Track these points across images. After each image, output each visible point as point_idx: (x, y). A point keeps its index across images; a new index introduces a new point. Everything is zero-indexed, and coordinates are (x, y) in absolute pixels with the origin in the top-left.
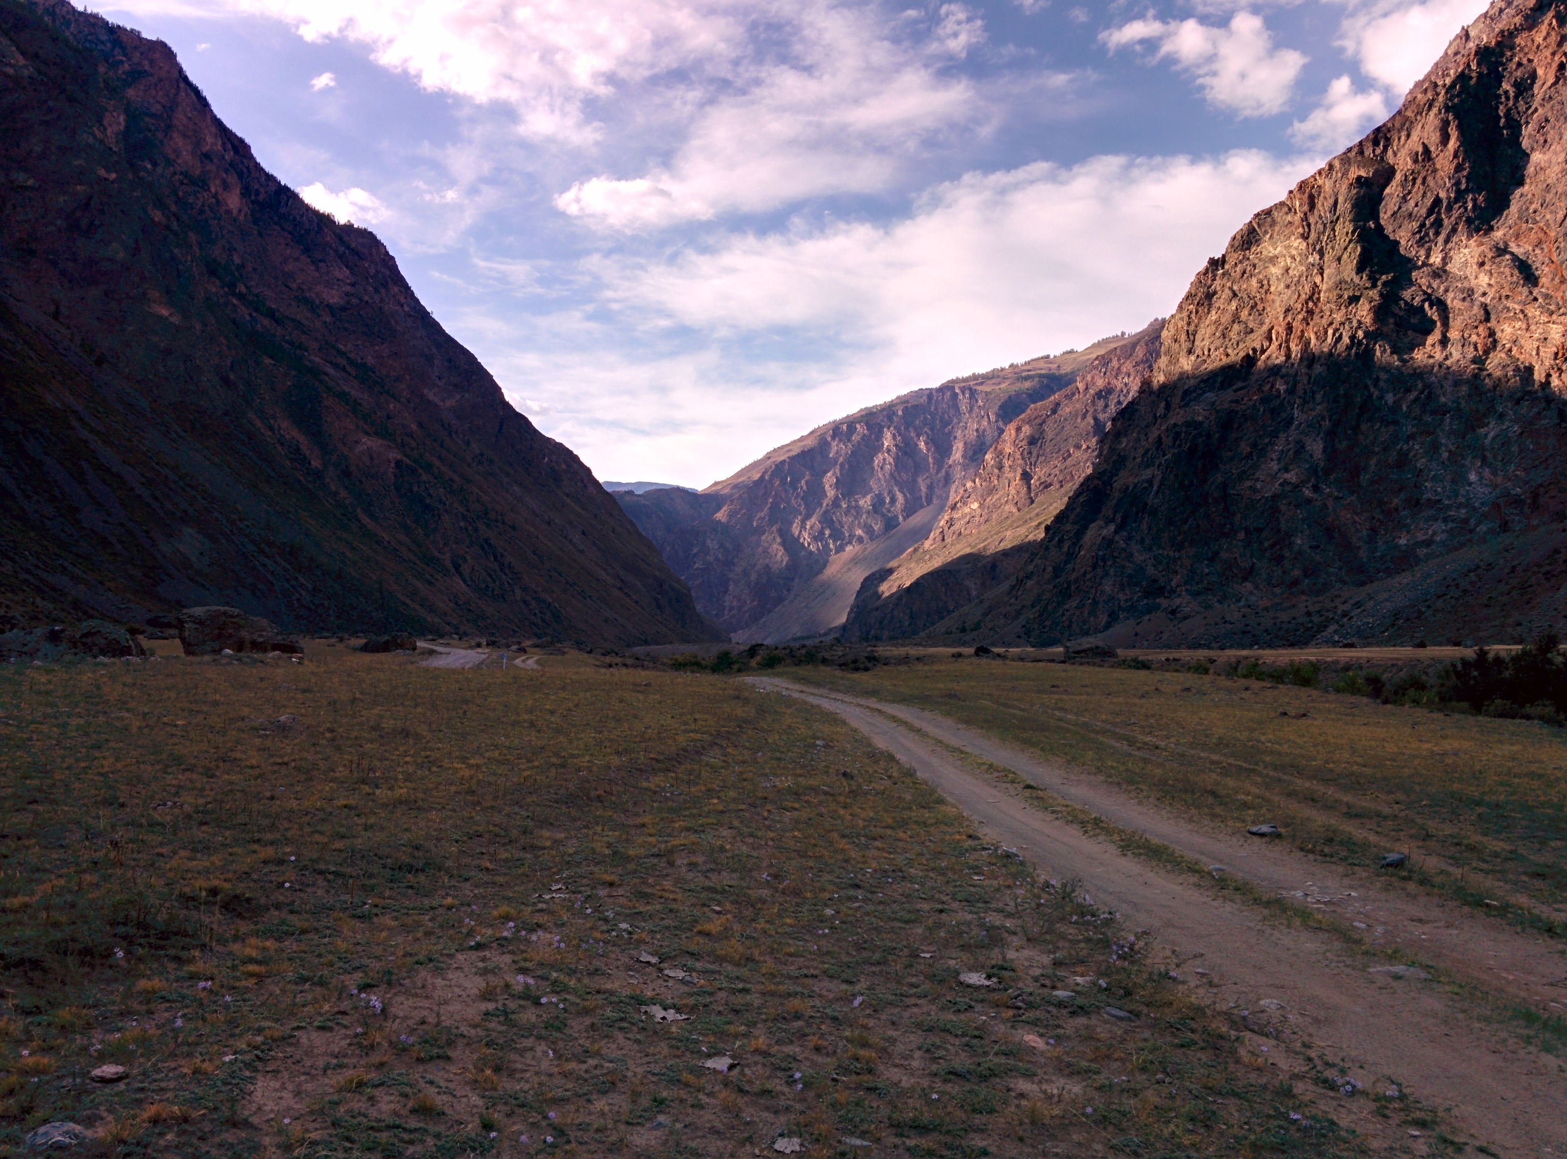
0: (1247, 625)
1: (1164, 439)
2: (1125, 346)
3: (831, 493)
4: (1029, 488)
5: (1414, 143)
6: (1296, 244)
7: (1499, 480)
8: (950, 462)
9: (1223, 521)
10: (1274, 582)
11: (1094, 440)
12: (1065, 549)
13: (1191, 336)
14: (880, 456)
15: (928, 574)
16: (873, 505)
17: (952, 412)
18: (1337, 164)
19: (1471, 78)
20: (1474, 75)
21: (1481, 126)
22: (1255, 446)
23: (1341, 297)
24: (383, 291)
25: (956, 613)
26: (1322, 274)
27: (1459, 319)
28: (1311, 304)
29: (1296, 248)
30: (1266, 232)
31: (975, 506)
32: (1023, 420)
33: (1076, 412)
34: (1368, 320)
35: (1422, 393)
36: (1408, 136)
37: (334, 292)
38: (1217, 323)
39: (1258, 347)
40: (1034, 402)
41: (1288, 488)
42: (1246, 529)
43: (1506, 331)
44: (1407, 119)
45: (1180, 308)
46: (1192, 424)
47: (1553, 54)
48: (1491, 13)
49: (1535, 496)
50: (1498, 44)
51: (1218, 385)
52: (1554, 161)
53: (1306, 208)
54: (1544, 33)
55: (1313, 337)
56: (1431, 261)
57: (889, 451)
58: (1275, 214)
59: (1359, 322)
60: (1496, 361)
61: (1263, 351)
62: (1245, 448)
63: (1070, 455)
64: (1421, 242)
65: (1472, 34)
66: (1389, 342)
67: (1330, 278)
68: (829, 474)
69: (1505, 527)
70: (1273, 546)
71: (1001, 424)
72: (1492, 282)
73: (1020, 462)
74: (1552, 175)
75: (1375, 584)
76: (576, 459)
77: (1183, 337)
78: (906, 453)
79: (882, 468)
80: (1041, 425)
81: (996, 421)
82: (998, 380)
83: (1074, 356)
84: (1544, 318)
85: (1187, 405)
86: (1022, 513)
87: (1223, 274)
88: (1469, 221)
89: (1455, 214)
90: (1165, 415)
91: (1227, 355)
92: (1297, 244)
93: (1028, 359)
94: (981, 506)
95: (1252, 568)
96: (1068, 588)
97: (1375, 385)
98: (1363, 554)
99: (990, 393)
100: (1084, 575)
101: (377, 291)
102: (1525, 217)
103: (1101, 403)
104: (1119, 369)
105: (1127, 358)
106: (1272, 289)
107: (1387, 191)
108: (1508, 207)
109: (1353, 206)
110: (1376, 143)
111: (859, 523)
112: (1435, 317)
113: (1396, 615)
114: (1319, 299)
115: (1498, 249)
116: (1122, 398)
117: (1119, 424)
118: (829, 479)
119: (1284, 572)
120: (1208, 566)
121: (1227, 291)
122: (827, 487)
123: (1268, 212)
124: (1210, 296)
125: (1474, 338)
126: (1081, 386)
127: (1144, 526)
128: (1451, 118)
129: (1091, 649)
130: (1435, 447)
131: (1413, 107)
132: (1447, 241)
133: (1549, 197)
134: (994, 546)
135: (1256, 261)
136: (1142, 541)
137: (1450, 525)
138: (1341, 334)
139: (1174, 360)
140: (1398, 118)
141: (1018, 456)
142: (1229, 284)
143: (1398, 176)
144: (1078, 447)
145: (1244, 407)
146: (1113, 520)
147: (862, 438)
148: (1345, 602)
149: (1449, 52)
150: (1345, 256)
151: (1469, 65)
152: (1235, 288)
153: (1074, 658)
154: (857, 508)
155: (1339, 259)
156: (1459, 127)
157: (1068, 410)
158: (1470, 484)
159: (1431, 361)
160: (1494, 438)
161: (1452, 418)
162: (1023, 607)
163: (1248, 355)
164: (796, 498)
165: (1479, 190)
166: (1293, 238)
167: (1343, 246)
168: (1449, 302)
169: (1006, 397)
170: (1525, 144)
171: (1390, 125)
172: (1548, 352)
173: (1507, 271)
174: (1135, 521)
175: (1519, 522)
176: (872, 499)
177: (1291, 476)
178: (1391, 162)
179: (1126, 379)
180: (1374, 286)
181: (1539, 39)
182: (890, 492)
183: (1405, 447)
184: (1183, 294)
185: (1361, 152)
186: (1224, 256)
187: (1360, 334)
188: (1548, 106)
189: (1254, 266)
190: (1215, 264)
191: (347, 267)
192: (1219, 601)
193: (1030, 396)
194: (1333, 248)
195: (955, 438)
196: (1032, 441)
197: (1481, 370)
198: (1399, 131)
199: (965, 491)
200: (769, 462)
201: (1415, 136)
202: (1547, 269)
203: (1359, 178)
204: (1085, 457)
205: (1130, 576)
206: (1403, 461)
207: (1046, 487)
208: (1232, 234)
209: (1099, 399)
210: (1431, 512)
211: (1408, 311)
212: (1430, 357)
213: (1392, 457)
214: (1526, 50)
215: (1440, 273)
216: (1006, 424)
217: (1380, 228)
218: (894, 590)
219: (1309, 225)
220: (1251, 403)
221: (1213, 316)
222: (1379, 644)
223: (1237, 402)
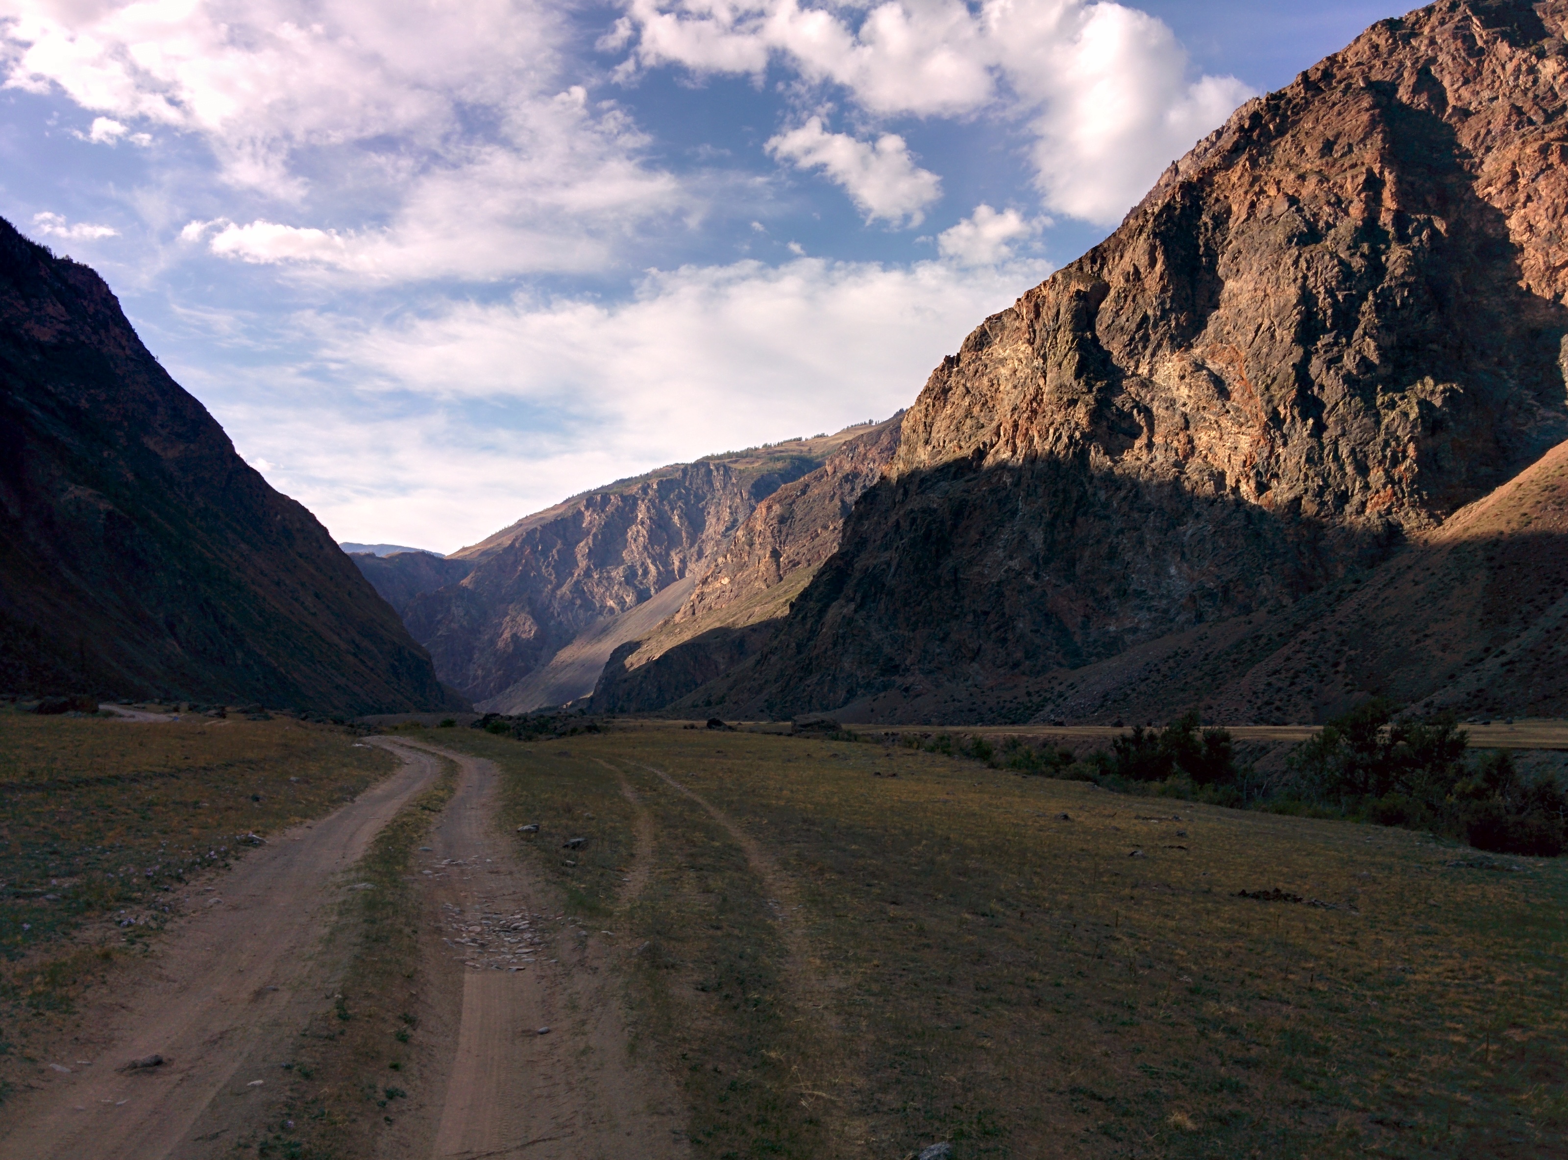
0: (974, 703)
1: (901, 521)
2: (870, 433)
3: (583, 563)
4: (778, 566)
5: (1126, 264)
6: (1023, 349)
7: (1196, 574)
8: (704, 537)
9: (953, 605)
10: (998, 662)
11: (841, 522)
12: (808, 626)
13: (928, 427)
14: (634, 528)
15: (677, 647)
16: (626, 577)
17: (706, 488)
18: (1059, 277)
19: (1175, 209)
20: (1178, 206)
21: (1183, 253)
22: (983, 534)
23: (1061, 399)
24: (102, 332)
25: (704, 686)
26: (1045, 377)
27: (1163, 425)
28: (1035, 405)
29: (1023, 352)
30: (996, 336)
31: (726, 581)
32: (774, 499)
33: (825, 493)
34: (1084, 422)
35: (1130, 491)
36: (1121, 257)
37: (46, 329)
38: (952, 417)
39: (988, 442)
40: (785, 483)
41: (1012, 575)
42: (974, 611)
43: (1203, 439)
44: (1121, 241)
45: (919, 400)
46: (927, 511)
47: (1246, 193)
48: (1197, 151)
49: (1226, 591)
50: (1200, 180)
51: (951, 475)
52: (1245, 288)
53: (1032, 316)
54: (1239, 174)
55: (1036, 434)
56: (1140, 371)
57: (642, 523)
58: (1005, 319)
59: (1077, 424)
60: (1194, 466)
61: (992, 446)
62: (974, 536)
63: (817, 535)
64: (1130, 355)
65: (1181, 168)
66: (1102, 443)
67: (1051, 382)
68: (582, 544)
69: (1200, 618)
70: (997, 629)
71: (753, 501)
72: (1191, 394)
73: (771, 539)
74: (1244, 300)
75: (1088, 667)
76: (312, 517)
77: (921, 428)
78: (660, 526)
79: (635, 540)
80: (791, 505)
81: (749, 499)
82: (752, 459)
83: (824, 440)
84: (1235, 429)
85: (923, 492)
86: (770, 589)
87: (958, 372)
88: (1172, 338)
89: (1161, 330)
90: (903, 501)
91: (961, 448)
92: (1024, 347)
93: (781, 440)
94: (732, 581)
95: (979, 649)
96: (810, 663)
97: (1090, 483)
98: (1078, 639)
99: (744, 471)
100: (825, 652)
101: (95, 332)
102: (1220, 338)
103: (848, 487)
104: (865, 454)
105: (873, 445)
106: (1001, 388)
107: (1103, 305)
108: (1206, 327)
109: (1073, 317)
110: (1094, 261)
111: (611, 595)
112: (1142, 423)
113: (1105, 697)
114: (1042, 400)
115: (1196, 364)
116: (867, 483)
117: (861, 507)
118: (582, 548)
119: (1008, 654)
120: (939, 646)
121: (961, 388)
122: (579, 556)
123: (999, 317)
124: (945, 391)
125: (1175, 444)
126: (829, 469)
127: (882, 606)
128: (1158, 243)
129: (818, 723)
130: (1141, 542)
131: (1126, 231)
132: (1153, 355)
133: (1240, 321)
134: (742, 621)
135: (988, 362)
136: (880, 619)
137: (1154, 614)
138: (1061, 434)
139: (912, 450)
140: (1113, 239)
141: (768, 534)
142: (963, 381)
143: (1112, 293)
144: (825, 527)
145: (974, 497)
146: (853, 600)
147: (617, 510)
148: (1061, 684)
149: (1161, 183)
150: (1065, 362)
151: (1174, 197)
152: (968, 385)
153: (801, 731)
154: (609, 578)
155: (1060, 365)
156: (1166, 253)
157: (816, 492)
158: (1170, 577)
159: (1139, 463)
160: (1192, 536)
161: (1156, 516)
162: (766, 682)
163: (979, 448)
164: (547, 567)
165: (1181, 309)
166: (1020, 342)
167: (1064, 352)
168: (1154, 409)
169: (759, 476)
170: (1221, 271)
171: (1106, 245)
172: (1237, 461)
173: (1204, 385)
174: (874, 602)
175: (1213, 613)
176: (625, 570)
177: (1015, 564)
178: (1106, 279)
179: (871, 465)
180: (1090, 391)
181: (1234, 179)
182: (643, 564)
183: (1115, 541)
184: (922, 389)
185: (1081, 269)
186: (959, 355)
187: (1077, 434)
188: (1241, 239)
189: (986, 366)
190: (951, 361)
191: (63, 304)
192: (948, 680)
193: (781, 475)
194: (1055, 354)
195: (709, 513)
196: (782, 520)
197: (1181, 473)
198: (1114, 252)
199: (717, 566)
200: (520, 529)
201: (1127, 258)
202: (1238, 385)
203: (1078, 292)
204: (832, 537)
205: (868, 654)
206: (1112, 555)
207: (794, 565)
208: (966, 335)
209: (846, 482)
210: (1138, 602)
211: (1119, 416)
212: (1138, 459)
213: (1104, 550)
214: (1223, 187)
215: (1147, 383)
216: (757, 502)
217: (1095, 339)
218: (644, 662)
219: (1034, 331)
220: (980, 494)
221: (948, 410)
222: (1088, 723)
223: (968, 491)
